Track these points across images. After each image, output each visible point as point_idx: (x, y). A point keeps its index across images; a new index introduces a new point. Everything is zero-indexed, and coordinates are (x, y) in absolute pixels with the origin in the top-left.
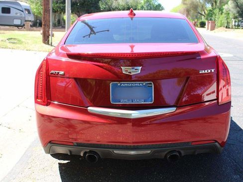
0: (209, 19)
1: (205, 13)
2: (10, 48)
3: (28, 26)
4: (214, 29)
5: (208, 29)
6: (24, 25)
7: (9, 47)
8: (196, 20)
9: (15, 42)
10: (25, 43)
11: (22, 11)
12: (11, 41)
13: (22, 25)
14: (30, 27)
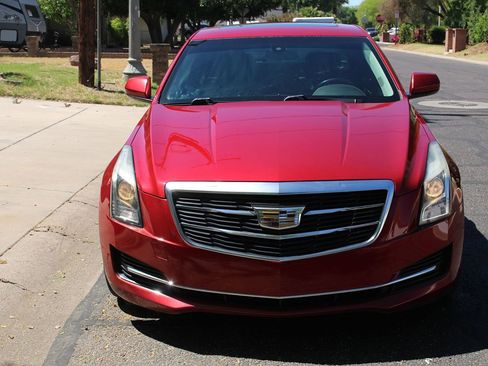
0: (453, 23)
1: (443, 9)
2: (10, 95)
3: (33, 45)
4: (464, 48)
5: (450, 47)
6: (24, 43)
7: (9, 91)
8: (423, 27)
9: (20, 81)
10: (42, 84)
11: (21, 11)
12: (9, 79)
13: (20, 42)
14: (37, 48)
